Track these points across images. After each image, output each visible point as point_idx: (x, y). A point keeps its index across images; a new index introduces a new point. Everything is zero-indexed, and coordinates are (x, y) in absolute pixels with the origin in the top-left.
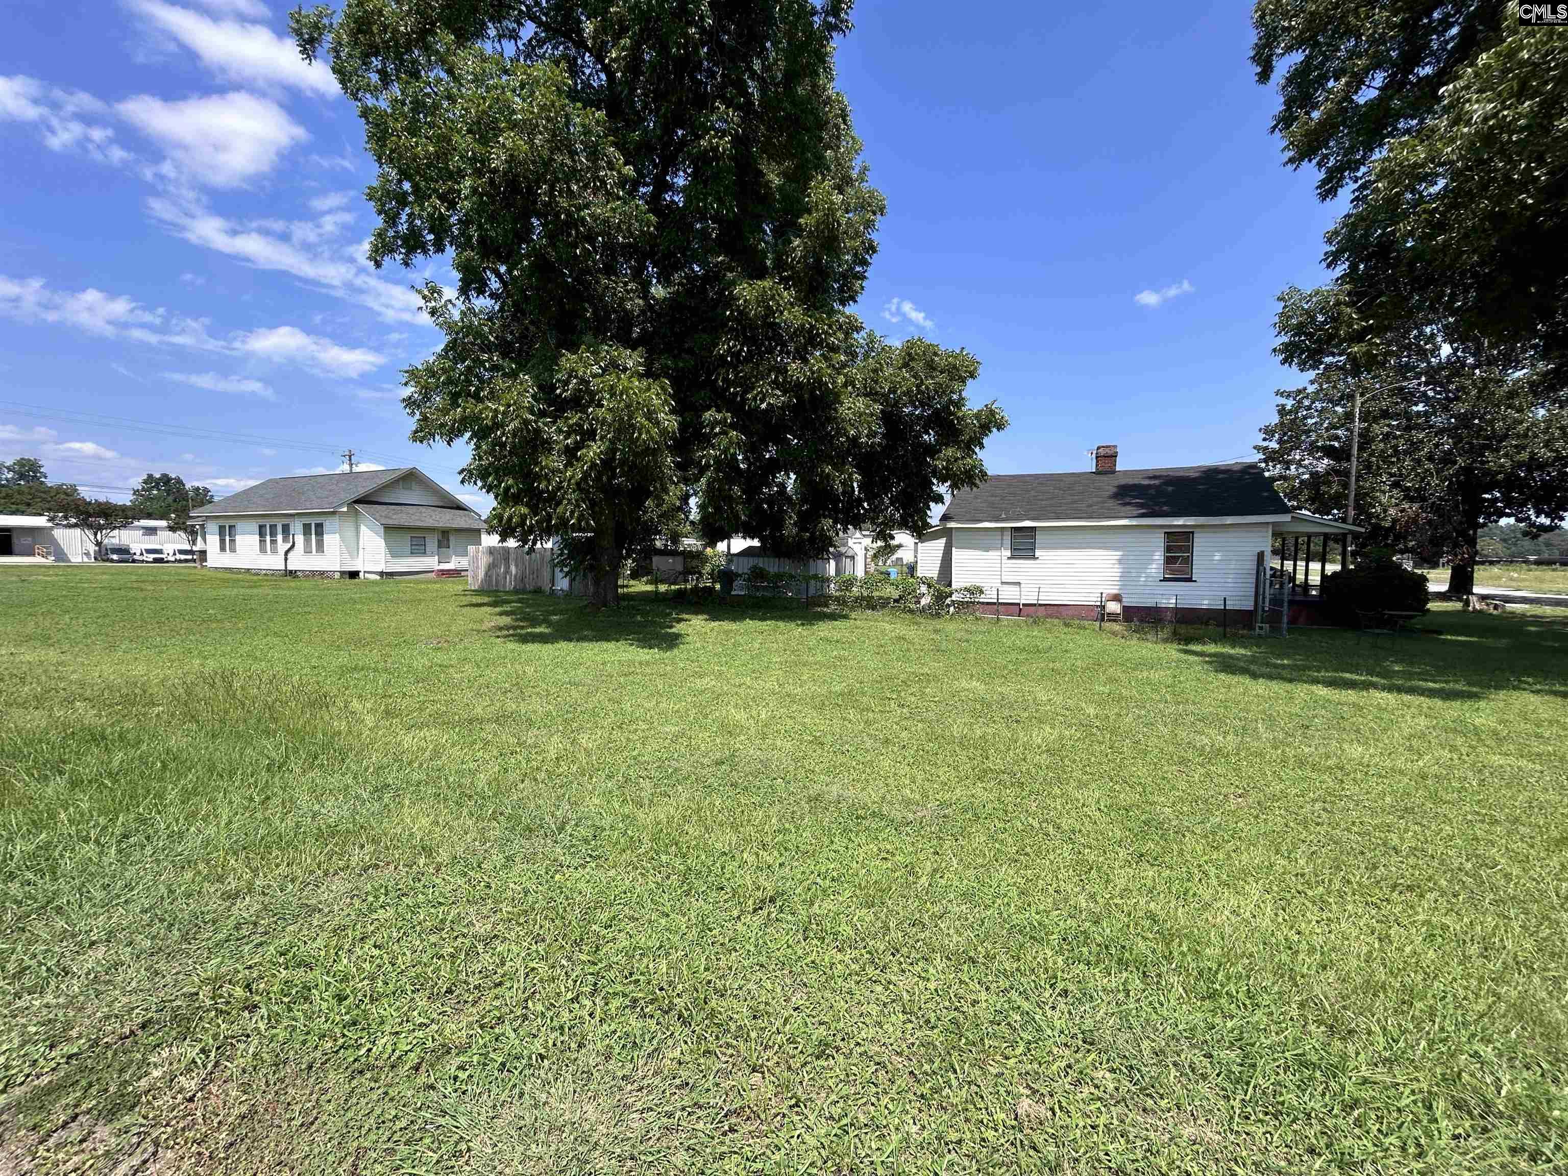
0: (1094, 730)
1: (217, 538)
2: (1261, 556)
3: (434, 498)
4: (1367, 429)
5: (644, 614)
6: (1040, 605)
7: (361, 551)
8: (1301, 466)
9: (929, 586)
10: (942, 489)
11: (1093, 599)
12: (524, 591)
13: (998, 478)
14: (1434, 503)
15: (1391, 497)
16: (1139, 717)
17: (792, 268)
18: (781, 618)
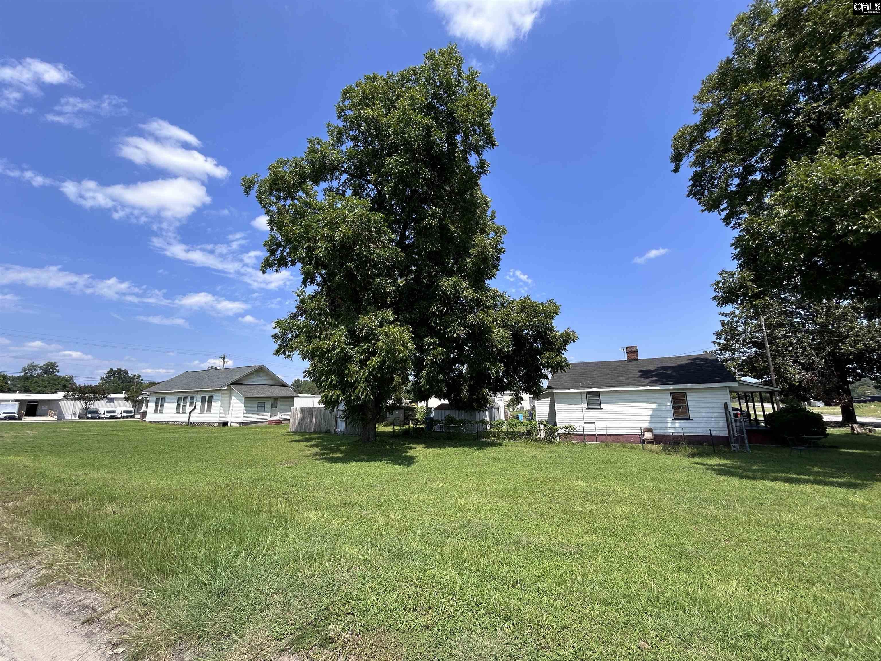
0: (648, 507)
1: (154, 405)
2: (726, 405)
3: (271, 381)
4: (772, 333)
5: (391, 445)
6: (608, 435)
7: (231, 410)
8: (740, 352)
9: (545, 426)
10: (546, 372)
11: (636, 431)
12: (320, 432)
13: (574, 364)
14: (819, 371)
15: (795, 368)
16: (671, 499)
17: (467, 271)
18: (464, 446)
